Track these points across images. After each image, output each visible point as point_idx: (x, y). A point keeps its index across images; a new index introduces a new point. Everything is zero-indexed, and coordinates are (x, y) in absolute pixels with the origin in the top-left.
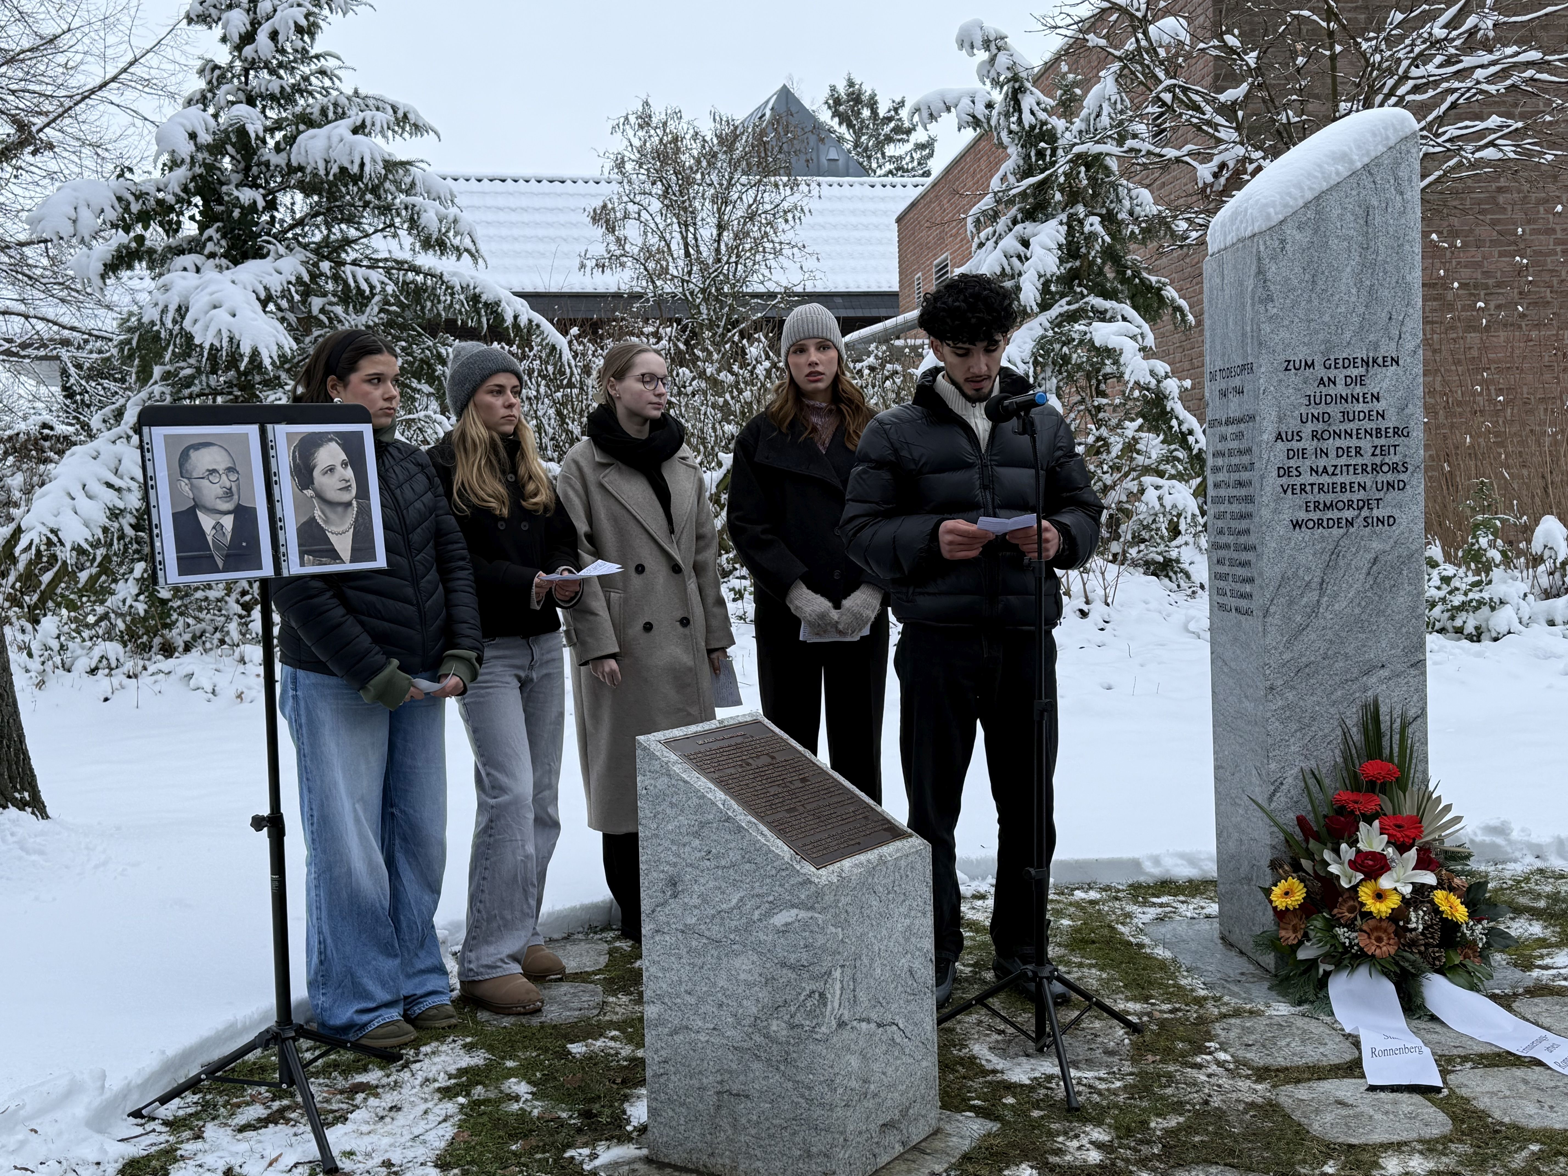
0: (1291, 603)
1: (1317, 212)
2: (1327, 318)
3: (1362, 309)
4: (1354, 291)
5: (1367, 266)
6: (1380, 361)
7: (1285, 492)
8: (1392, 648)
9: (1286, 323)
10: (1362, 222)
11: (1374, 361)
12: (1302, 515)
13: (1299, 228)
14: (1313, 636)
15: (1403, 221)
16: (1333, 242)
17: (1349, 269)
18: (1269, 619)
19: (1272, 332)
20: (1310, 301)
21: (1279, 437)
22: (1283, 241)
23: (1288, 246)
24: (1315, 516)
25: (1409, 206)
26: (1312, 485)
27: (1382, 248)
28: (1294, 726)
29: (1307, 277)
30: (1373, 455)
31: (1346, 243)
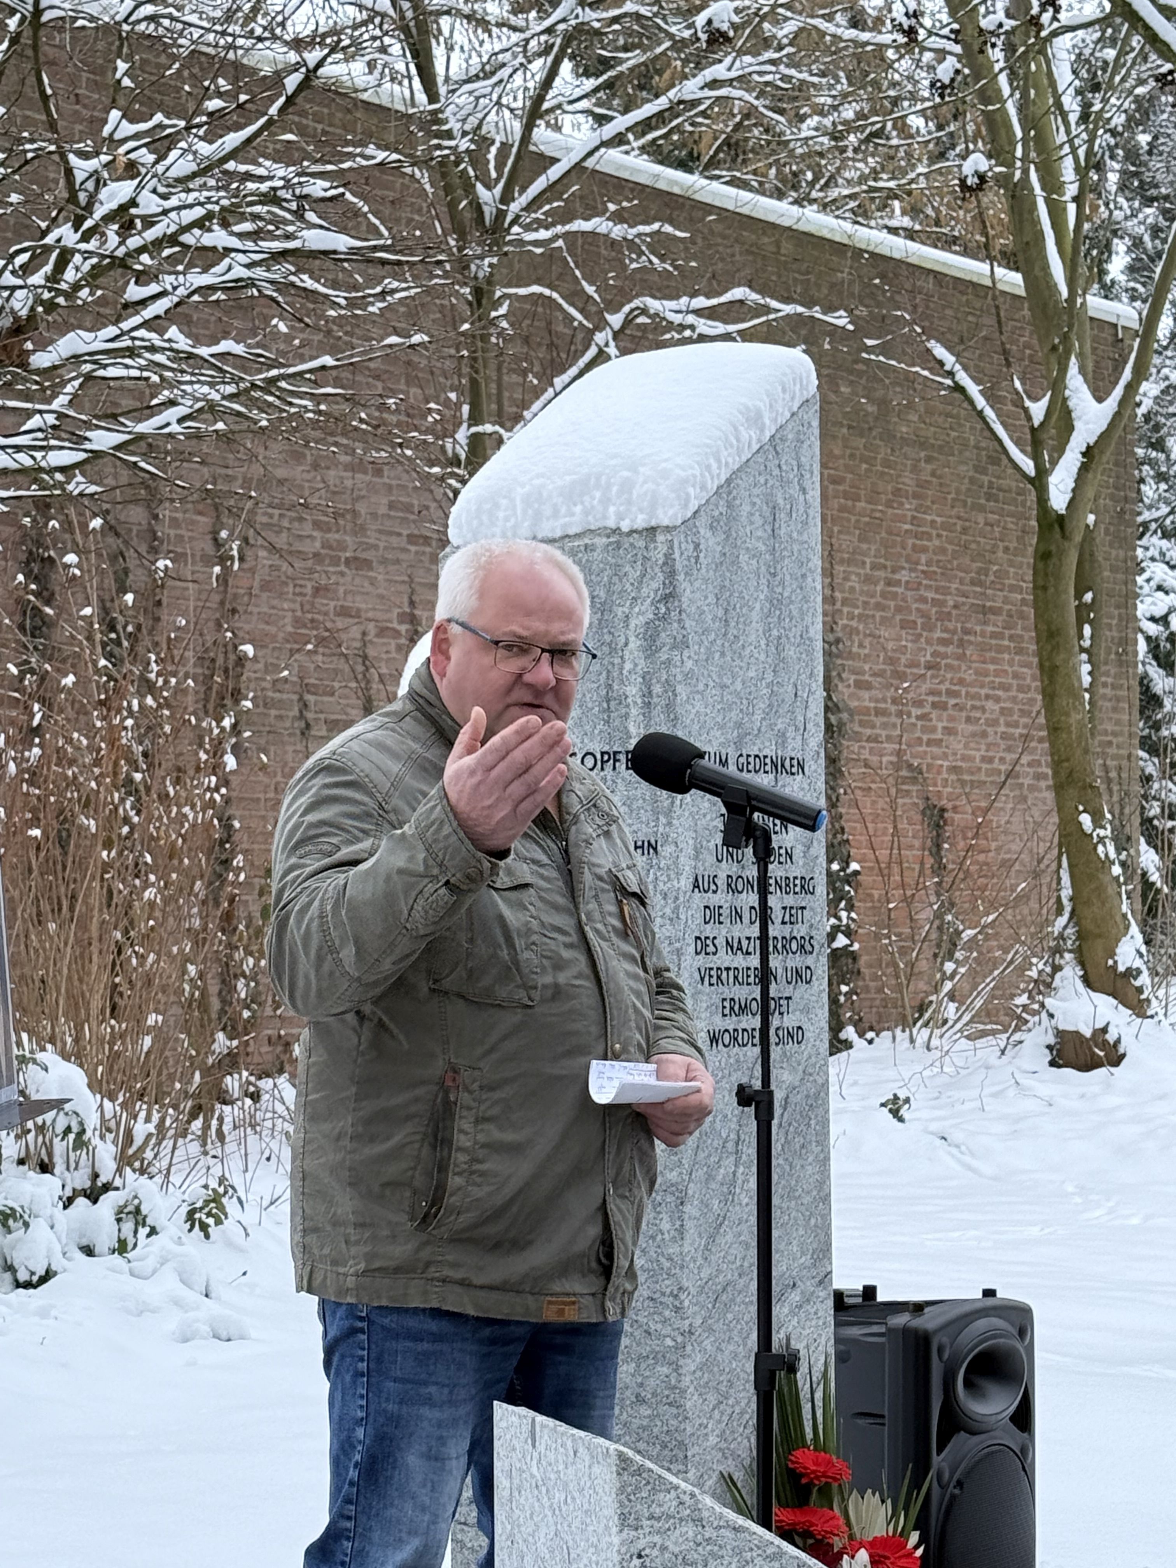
0: (710, 1177)
1: (730, 506)
2: (739, 686)
3: (769, 677)
4: (763, 642)
5: (776, 603)
6: (787, 764)
7: (702, 979)
8: (803, 1253)
9: (701, 687)
10: (769, 528)
11: (783, 766)
12: (720, 1023)
13: (711, 527)
14: (729, 1237)
15: (805, 537)
16: (744, 558)
17: (758, 606)
18: (687, 1208)
19: (687, 701)
20: (723, 654)
21: (696, 886)
22: (697, 546)
23: (702, 555)
24: (730, 1023)
25: (811, 512)
26: (728, 969)
27: (788, 577)
28: (712, 1398)
29: (720, 613)
30: (783, 923)
31: (754, 562)
